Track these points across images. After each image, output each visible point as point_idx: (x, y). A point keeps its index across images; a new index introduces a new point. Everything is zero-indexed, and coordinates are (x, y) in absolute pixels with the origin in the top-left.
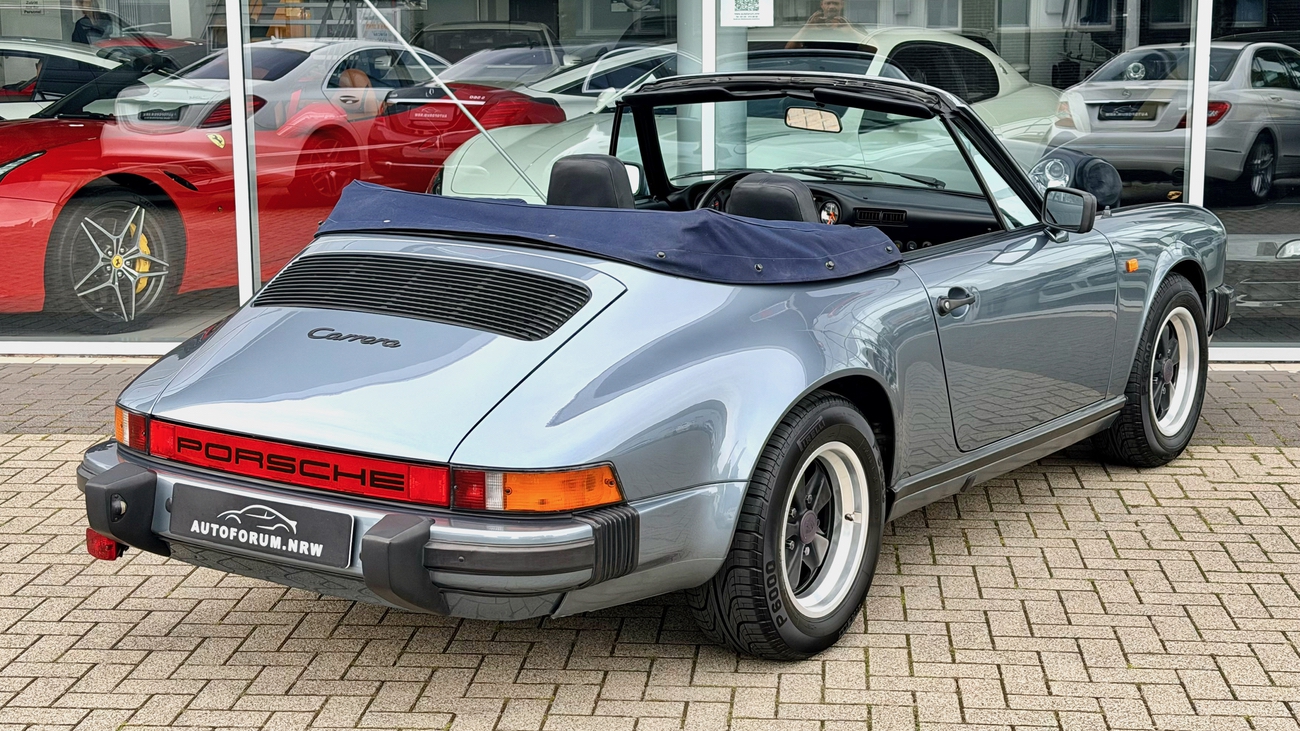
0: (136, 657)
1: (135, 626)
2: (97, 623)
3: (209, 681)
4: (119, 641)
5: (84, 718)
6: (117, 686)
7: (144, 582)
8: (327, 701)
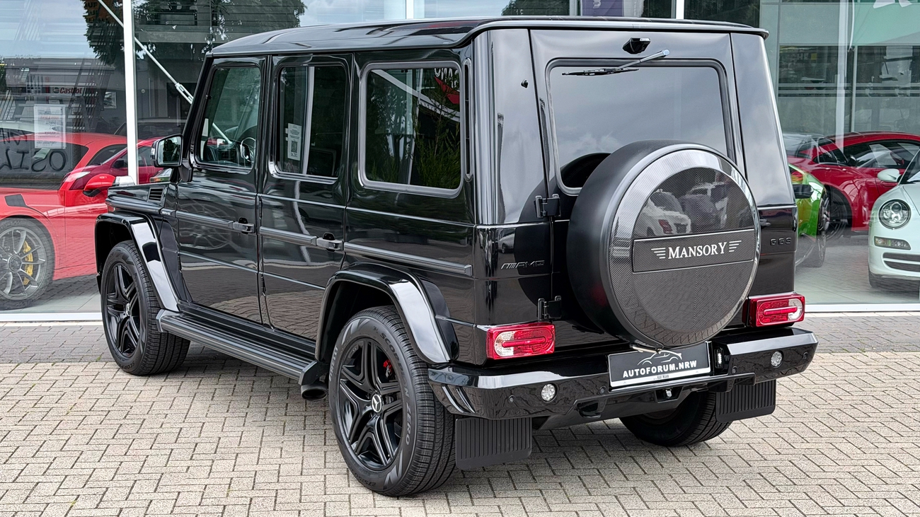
0: (209, 463)
1: (195, 449)
2: (172, 450)
3: (256, 472)
4: (192, 457)
5: (205, 488)
6: (209, 475)
7: (181, 430)
8: (325, 476)
